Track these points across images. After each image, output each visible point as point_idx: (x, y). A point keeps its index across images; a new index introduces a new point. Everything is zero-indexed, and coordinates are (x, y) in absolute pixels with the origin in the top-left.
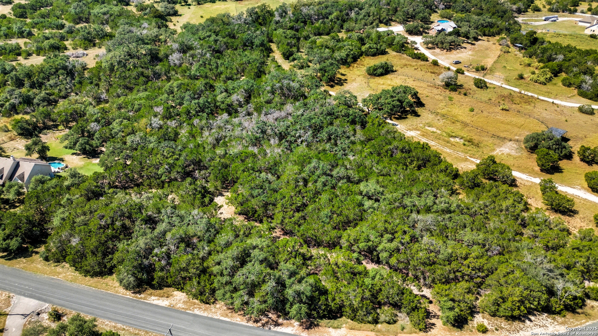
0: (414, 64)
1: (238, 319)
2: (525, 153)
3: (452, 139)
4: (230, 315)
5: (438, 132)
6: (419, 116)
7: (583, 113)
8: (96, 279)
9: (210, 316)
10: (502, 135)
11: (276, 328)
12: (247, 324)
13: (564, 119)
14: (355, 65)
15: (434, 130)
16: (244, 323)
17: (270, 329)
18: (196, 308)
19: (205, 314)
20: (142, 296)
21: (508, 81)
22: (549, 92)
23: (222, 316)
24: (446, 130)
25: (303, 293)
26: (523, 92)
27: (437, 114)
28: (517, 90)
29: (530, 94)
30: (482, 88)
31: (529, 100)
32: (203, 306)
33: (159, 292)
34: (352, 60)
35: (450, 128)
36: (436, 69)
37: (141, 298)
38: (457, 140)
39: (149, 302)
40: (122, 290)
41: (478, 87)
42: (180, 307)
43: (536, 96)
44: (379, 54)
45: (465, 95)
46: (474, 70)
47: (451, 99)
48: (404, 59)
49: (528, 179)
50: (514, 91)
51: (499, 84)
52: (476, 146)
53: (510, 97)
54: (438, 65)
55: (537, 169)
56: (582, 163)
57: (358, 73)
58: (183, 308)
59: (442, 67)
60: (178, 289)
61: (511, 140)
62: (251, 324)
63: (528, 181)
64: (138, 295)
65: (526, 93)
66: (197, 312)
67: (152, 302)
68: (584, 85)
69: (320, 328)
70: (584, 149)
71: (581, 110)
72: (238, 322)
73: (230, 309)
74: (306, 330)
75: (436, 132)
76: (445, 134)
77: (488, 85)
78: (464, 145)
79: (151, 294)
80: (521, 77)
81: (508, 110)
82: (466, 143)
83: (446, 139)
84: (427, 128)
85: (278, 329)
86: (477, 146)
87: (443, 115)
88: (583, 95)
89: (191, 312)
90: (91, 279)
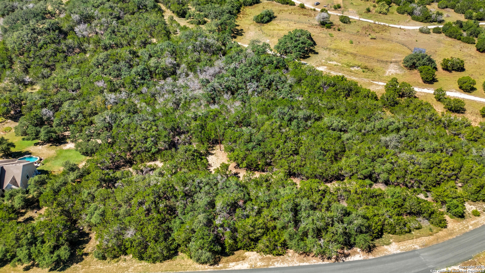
0: (286, 9)
1: (314, 261)
2: (407, 71)
3: (352, 69)
4: (305, 259)
5: (340, 64)
6: (317, 53)
7: (423, 33)
8: (166, 263)
9: (291, 265)
10: (384, 59)
11: (347, 258)
12: (324, 263)
13: (414, 40)
14: (241, 16)
15: (335, 63)
16: (321, 262)
17: (343, 261)
18: (274, 262)
19: (286, 265)
20: (221, 265)
21: (360, 15)
22: (392, 20)
23: (300, 262)
24: (344, 62)
25: (363, 225)
26: (377, 23)
27: (330, 50)
28: (372, 21)
29: (382, 24)
30: (347, 23)
31: (384, 29)
32: (278, 258)
33: (232, 257)
34: (237, 11)
35: (346, 60)
36: (305, 12)
37: (221, 268)
38: (356, 68)
39: (230, 269)
40: (200, 267)
41: (344, 23)
42: (261, 266)
43: (387, 25)
44: (254, 3)
45: (339, 30)
46: (333, 9)
47: (331, 35)
48: (276, 5)
49: (421, 91)
50: (371, 23)
51: (358, 19)
52: (371, 71)
53: (368, 28)
54: (305, 8)
55: (421, 81)
57: (247, 22)
58: (264, 266)
59: (308, 9)
60: (247, 250)
61: (391, 62)
62: (326, 262)
63: (421, 92)
64: (216, 266)
65: (380, 23)
66: (277, 265)
67: (233, 268)
68: (415, 11)
69: (377, 248)
70: (446, 61)
71: (421, 31)
72: (316, 263)
73: (301, 254)
74: (370, 253)
75: (338, 65)
76: (346, 66)
77: (351, 20)
78: (364, 72)
79: (227, 262)
80: (369, 11)
81: (375, 39)
82: (364, 70)
83: (348, 69)
84: (329, 62)
85: (349, 259)
86: (372, 70)
87: (335, 50)
88: (416, 19)
89: (273, 267)
90: (162, 264)
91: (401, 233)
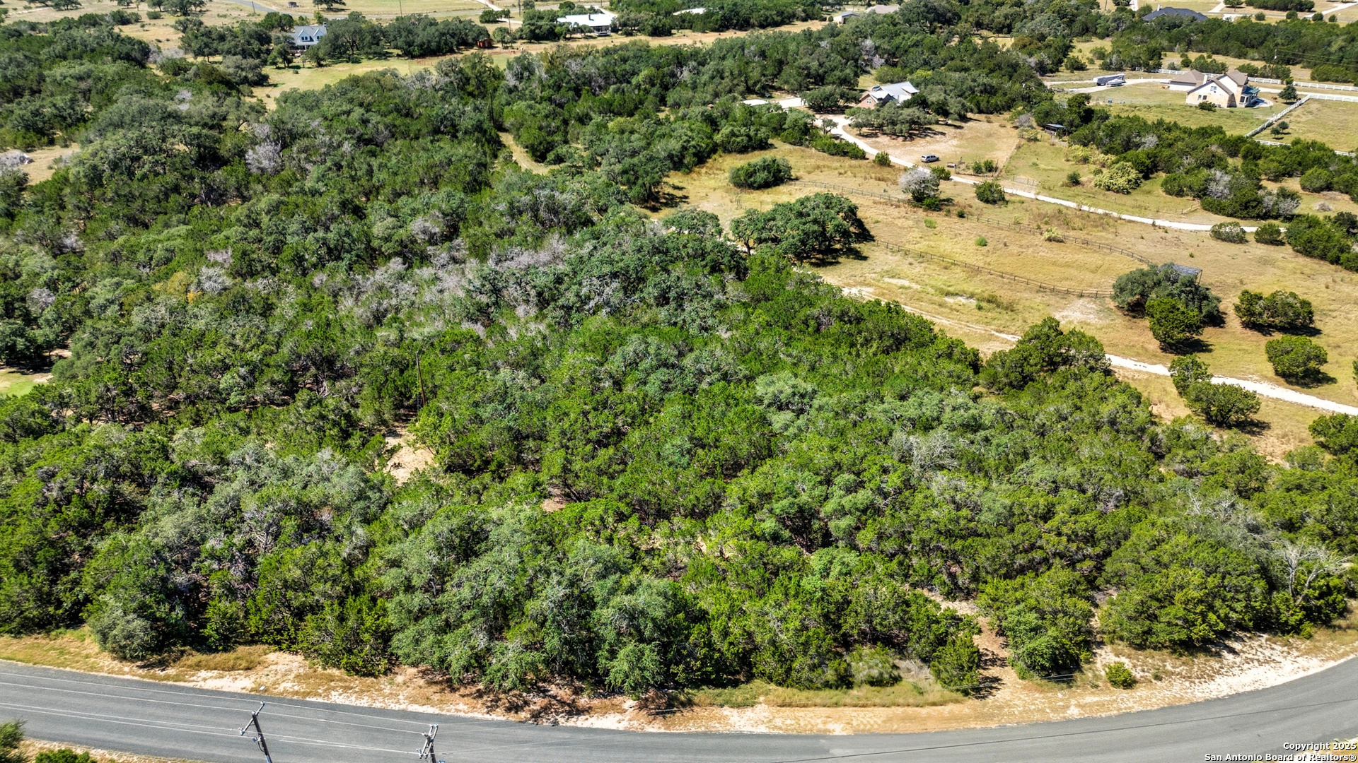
0: (837, 164)
1: (461, 706)
2: (1120, 320)
3: (950, 300)
4: (436, 697)
5: (914, 286)
6: (865, 258)
7: (1224, 240)
8: (27, 640)
9: (378, 705)
10: (1062, 286)
11: (574, 719)
12: (488, 717)
13: (1187, 253)
14: (703, 170)
15: (906, 283)
16: (480, 714)
17: (555, 723)
18: (334, 689)
19: (364, 702)
20: (171, 671)
21: (1048, 189)
22: (1140, 207)
23: (415, 702)
24: (933, 283)
25: (642, 613)
26: (1085, 208)
27: (906, 253)
28: (1072, 205)
29: (1101, 211)
30: (994, 202)
31: (1103, 222)
32: (357, 682)
33: (220, 657)
34: (695, 159)
35: (941, 279)
36: (885, 172)
37: (167, 678)
38: (962, 300)
39: (191, 685)
40: (107, 663)
41: (987, 201)
42: (285, 691)
43: (1115, 214)
44: (754, 149)
45: (961, 216)
46: (971, 172)
47: (931, 225)
48: (811, 157)
49: (1138, 368)
50: (1067, 208)
51: (1032, 196)
52: (1007, 308)
53: (1060, 216)
54: (889, 166)
55: (1154, 345)
56: (1249, 332)
57: (712, 183)
58: (297, 693)
59: (899, 170)
60: (278, 643)
61: (1081, 296)
62: (499, 716)
63: (1139, 372)
64: (158, 672)
65: (1092, 210)
66: (337, 698)
67: (201, 685)
68: (1213, 187)
69: (695, 708)
70: (1250, 299)
71: (1217, 235)
72: (462, 714)
73: (436, 683)
74: (660, 718)
75: (910, 288)
76: (932, 291)
77: (1007, 198)
78: (980, 308)
79: (198, 666)
80: (1075, 181)
81: (1062, 242)
82: (984, 304)
83: (936, 298)
84: (887, 280)
85: (581, 722)
86: (1010, 308)
87: (921, 256)
88: (1214, 207)
89: (320, 700)
90: (15, 641)
91: (809, 685)
